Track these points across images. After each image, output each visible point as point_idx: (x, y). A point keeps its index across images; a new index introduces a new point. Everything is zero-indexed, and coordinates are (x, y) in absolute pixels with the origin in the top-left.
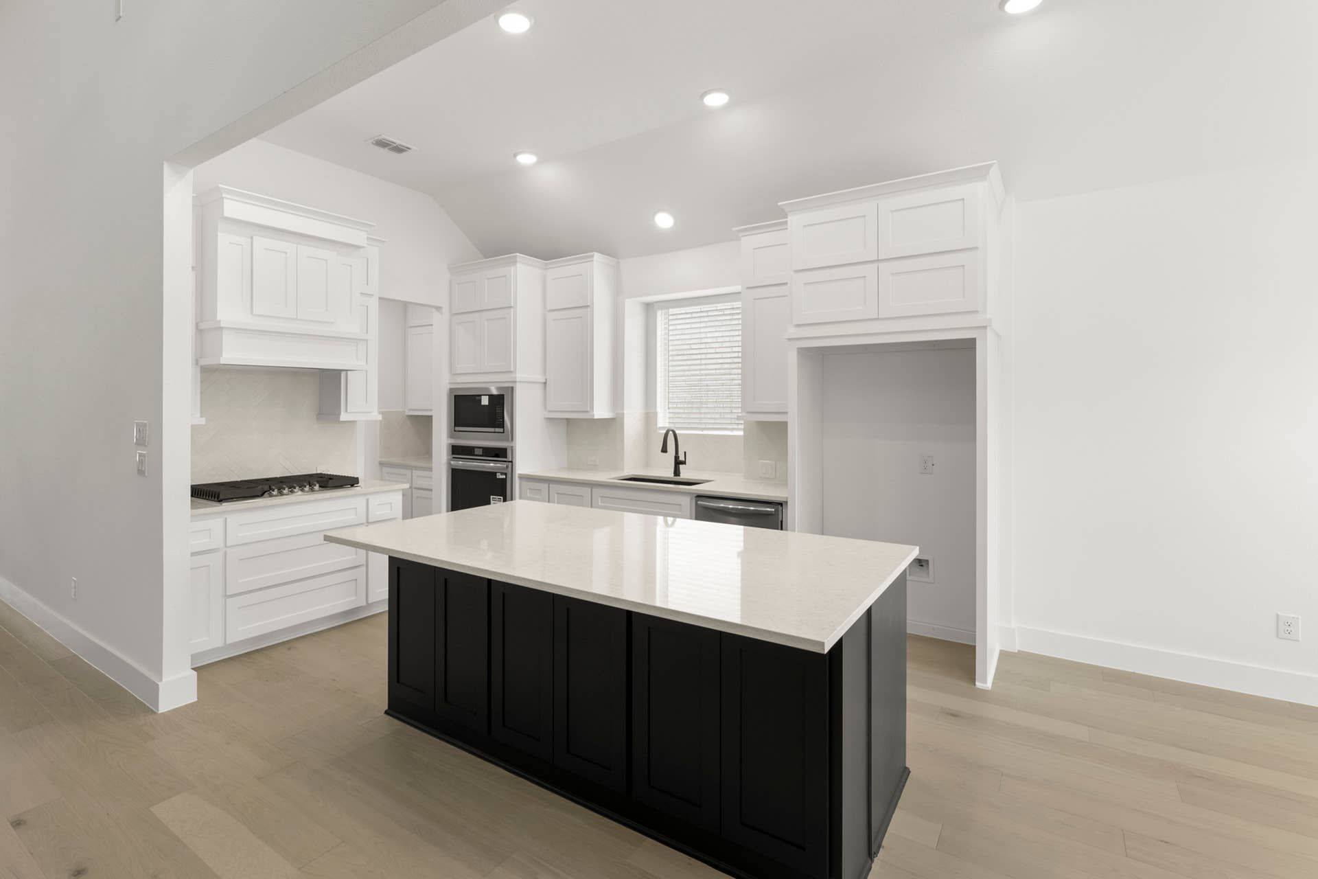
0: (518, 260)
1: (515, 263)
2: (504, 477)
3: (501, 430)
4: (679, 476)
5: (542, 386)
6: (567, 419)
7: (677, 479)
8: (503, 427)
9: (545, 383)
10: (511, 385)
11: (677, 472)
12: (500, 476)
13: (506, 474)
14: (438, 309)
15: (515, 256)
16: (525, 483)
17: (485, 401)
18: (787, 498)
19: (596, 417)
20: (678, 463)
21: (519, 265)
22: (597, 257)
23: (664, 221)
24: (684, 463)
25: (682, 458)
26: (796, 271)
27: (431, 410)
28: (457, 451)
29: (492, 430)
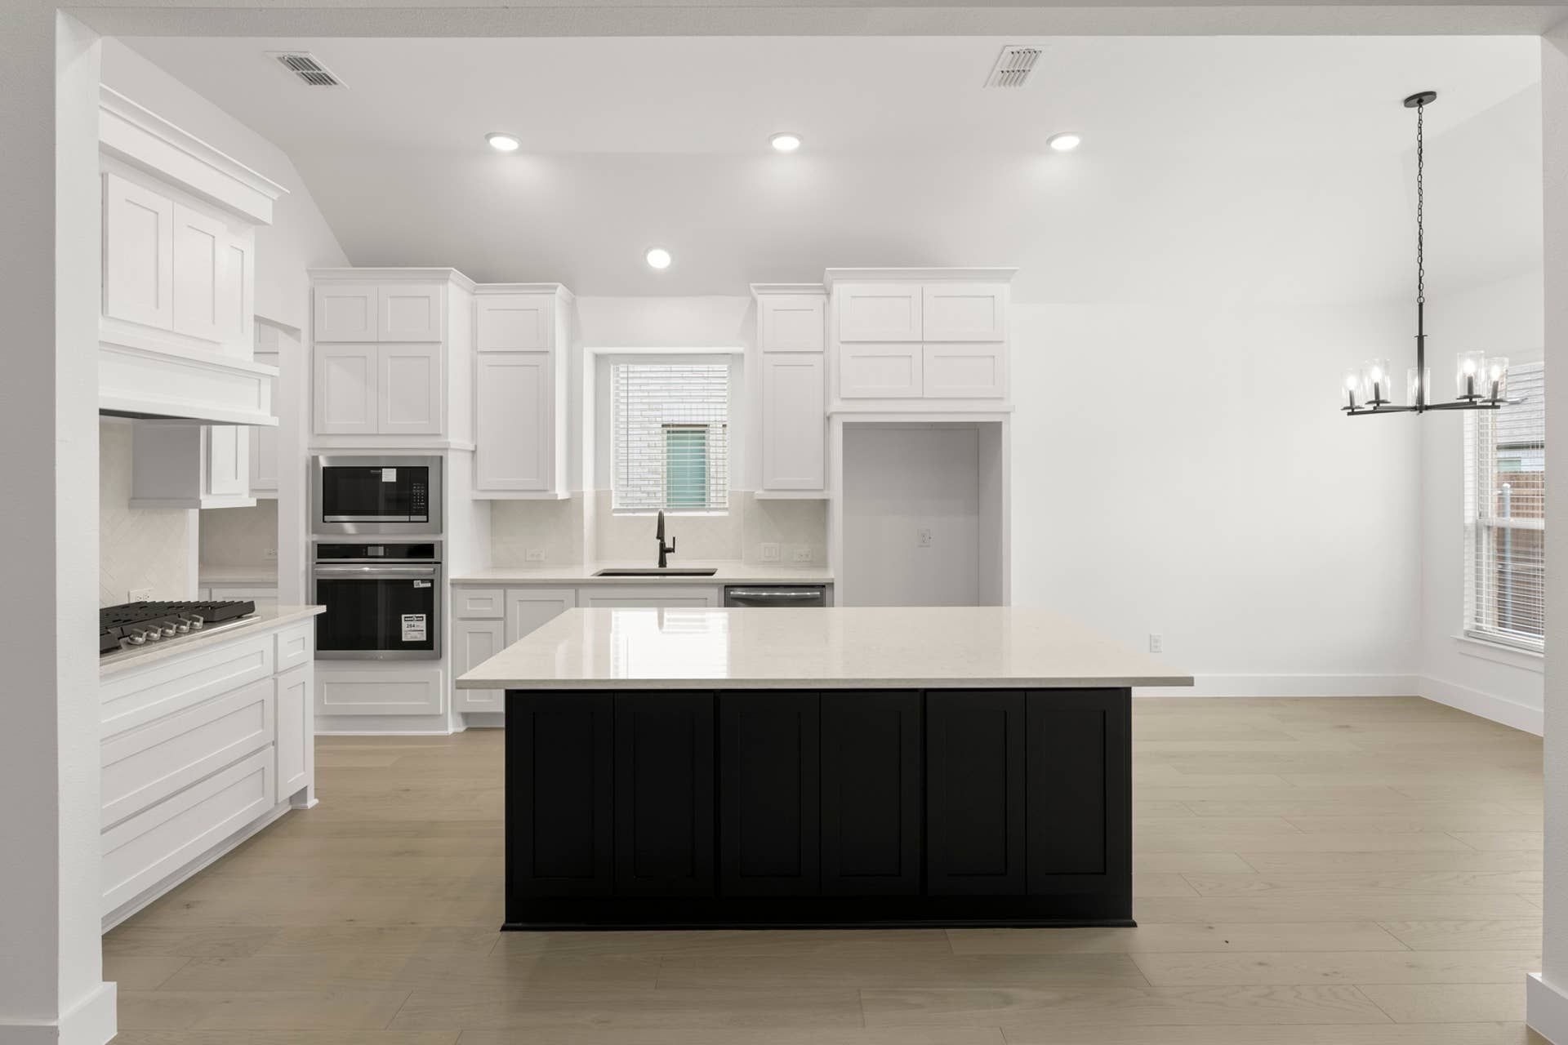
0: (451, 276)
1: (445, 279)
2: (429, 585)
3: (424, 518)
4: (665, 566)
5: (469, 455)
6: (491, 501)
7: (663, 570)
8: (427, 514)
9: (474, 452)
10: (439, 453)
11: (662, 563)
12: (418, 585)
13: (432, 581)
14: (292, 331)
15: (450, 271)
16: (461, 592)
17: (389, 476)
18: (833, 579)
19: (559, 498)
20: (664, 551)
21: (450, 284)
22: (561, 289)
23: (659, 259)
24: (672, 550)
25: (669, 545)
26: (842, 342)
27: (276, 490)
28: (325, 552)
29: (406, 518)
